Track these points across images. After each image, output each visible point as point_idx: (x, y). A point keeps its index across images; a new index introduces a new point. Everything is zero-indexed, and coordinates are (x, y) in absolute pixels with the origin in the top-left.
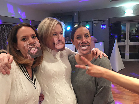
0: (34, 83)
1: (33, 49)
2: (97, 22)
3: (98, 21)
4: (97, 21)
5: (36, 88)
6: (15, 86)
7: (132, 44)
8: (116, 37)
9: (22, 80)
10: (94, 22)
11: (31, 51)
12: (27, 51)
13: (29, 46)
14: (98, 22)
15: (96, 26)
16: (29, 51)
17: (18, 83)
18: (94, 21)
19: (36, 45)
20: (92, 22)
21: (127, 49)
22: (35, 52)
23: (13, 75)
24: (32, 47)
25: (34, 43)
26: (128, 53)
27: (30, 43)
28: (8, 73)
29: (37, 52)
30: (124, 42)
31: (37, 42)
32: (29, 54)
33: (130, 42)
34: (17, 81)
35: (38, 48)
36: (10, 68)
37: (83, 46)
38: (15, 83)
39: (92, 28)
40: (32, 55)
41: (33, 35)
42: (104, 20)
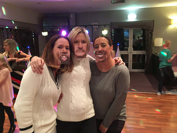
0: (57, 85)
1: (64, 56)
2: (97, 27)
3: (99, 25)
4: (97, 25)
5: (58, 89)
6: (44, 83)
7: (135, 52)
8: (118, 44)
9: (49, 80)
10: (94, 27)
11: (62, 58)
12: (60, 57)
13: (62, 54)
14: (99, 27)
15: (96, 31)
16: (61, 58)
17: (46, 81)
18: (94, 25)
19: (67, 54)
20: (92, 27)
21: (130, 58)
22: (64, 60)
23: (44, 74)
24: (63, 55)
25: (66, 53)
26: (131, 63)
27: (63, 51)
28: (41, 73)
29: (66, 60)
30: (127, 50)
31: (68, 53)
32: (60, 60)
33: (134, 50)
34: (46, 80)
35: (68, 57)
36: (42, 69)
37: (99, 54)
38: (44, 81)
39: (92, 34)
40: (62, 61)
41: (67, 46)
42: (105, 25)
